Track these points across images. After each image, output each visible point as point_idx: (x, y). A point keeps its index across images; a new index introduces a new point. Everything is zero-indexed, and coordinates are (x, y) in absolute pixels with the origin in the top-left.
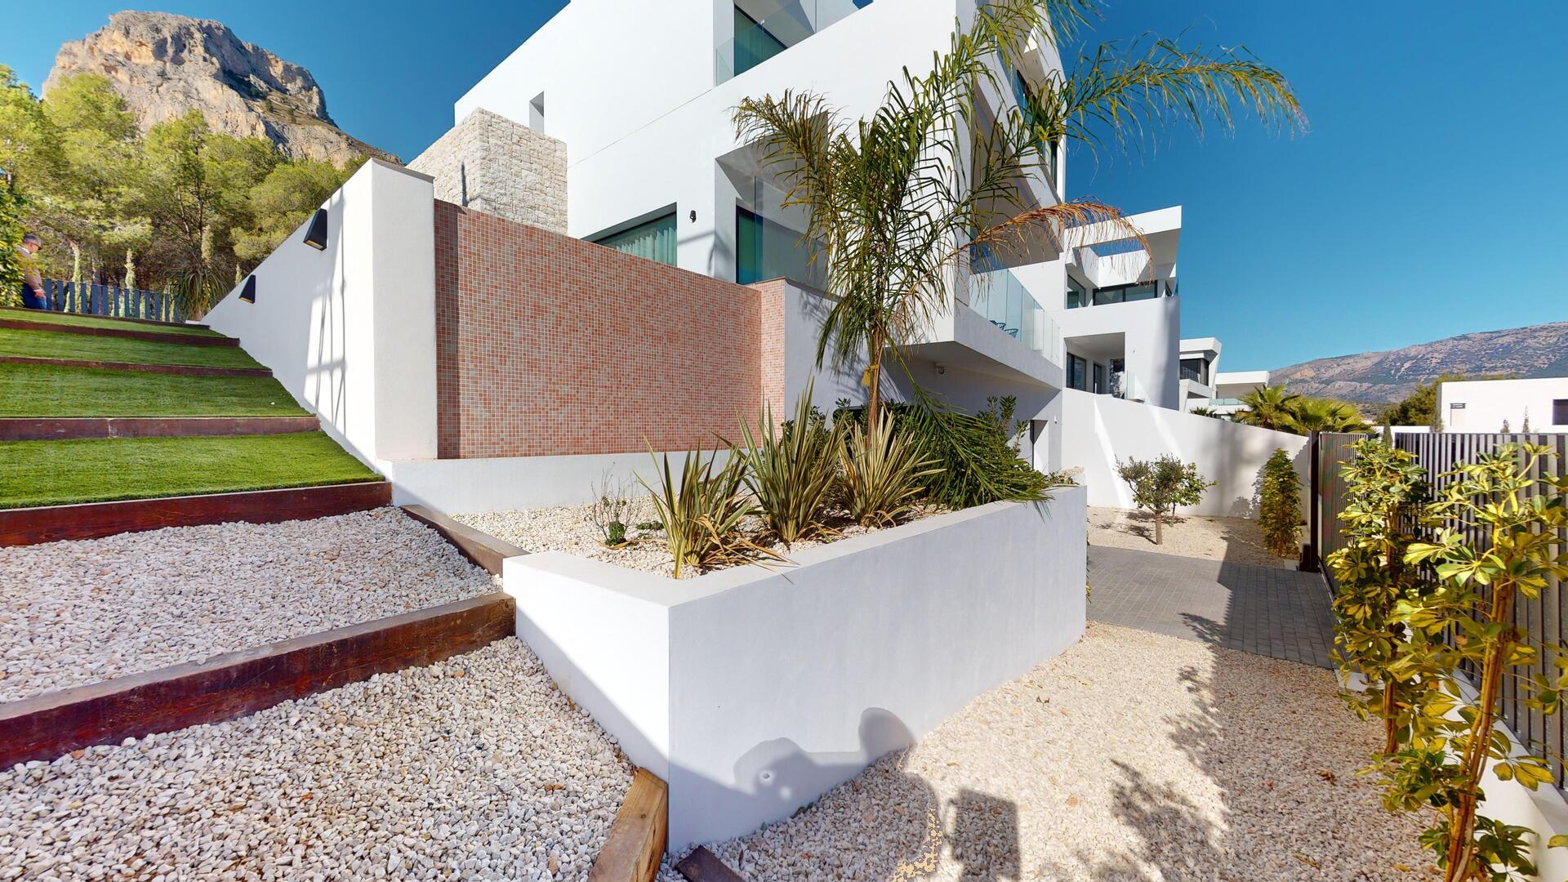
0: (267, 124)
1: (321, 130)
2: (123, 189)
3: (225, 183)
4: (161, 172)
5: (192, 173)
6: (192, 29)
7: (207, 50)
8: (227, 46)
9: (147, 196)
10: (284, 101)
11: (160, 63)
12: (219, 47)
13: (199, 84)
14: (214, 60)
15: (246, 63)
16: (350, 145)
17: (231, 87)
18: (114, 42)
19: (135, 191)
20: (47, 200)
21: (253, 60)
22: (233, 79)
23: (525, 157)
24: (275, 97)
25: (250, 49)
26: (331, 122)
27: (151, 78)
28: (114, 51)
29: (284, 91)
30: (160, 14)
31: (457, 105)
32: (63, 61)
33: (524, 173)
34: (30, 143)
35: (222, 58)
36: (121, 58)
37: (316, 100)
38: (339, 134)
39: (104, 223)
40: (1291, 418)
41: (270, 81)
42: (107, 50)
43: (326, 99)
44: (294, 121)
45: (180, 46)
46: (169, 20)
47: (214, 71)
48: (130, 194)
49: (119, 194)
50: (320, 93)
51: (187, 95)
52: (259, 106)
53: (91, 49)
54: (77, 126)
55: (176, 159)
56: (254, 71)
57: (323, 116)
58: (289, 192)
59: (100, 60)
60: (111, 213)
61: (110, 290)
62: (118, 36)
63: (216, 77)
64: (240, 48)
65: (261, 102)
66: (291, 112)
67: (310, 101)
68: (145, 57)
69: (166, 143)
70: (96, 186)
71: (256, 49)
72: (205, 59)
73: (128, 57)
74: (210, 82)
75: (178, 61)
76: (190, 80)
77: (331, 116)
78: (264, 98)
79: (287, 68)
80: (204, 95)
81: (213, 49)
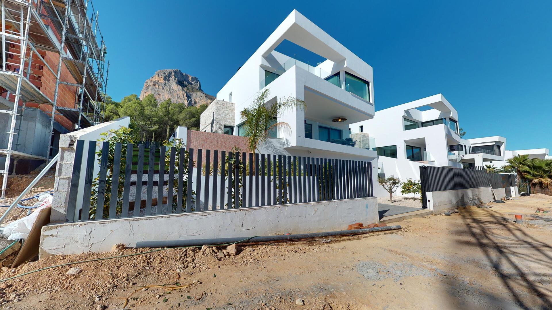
0: (187, 93)
1: (199, 93)
2: (154, 119)
3: (174, 114)
4: (161, 113)
5: (167, 112)
6: (172, 72)
7: (175, 77)
8: (179, 75)
9: (158, 119)
10: (191, 87)
11: (165, 82)
12: (177, 75)
13: (172, 85)
14: (176, 79)
15: (183, 78)
16: (206, 96)
17: (180, 85)
18: (156, 78)
19: (156, 119)
20: (140, 123)
21: (185, 77)
22: (180, 83)
23: (225, 108)
24: (189, 86)
25: (184, 74)
26: (202, 91)
27: (162, 85)
28: (156, 80)
29: (191, 84)
30: (166, 70)
31: (217, 95)
32: (145, 84)
33: (225, 111)
34: (139, 110)
35: (178, 78)
36: (157, 82)
37: (198, 85)
38: (203, 93)
39: (150, 126)
40: (528, 168)
41: (188, 82)
42: (154, 80)
43: (201, 84)
44: (193, 92)
45: (169, 76)
46: (168, 71)
47: (176, 81)
48: (155, 119)
49: (153, 120)
50: (200, 83)
51: (170, 89)
52: (185, 89)
53: (151, 81)
54: (147, 106)
55: (164, 110)
56: (185, 80)
57: (200, 89)
58: (186, 115)
59: (153, 83)
60: (151, 124)
61: (150, 141)
62: (157, 77)
63: (176, 83)
64: (182, 75)
65: (186, 88)
66: (192, 89)
67: (197, 85)
68: (162, 81)
69: (163, 107)
70: (149, 118)
71: (186, 74)
72: (174, 79)
73: (158, 81)
74: (175, 84)
75: (169, 80)
76: (171, 85)
77: (202, 89)
78: (187, 87)
79: (192, 78)
80: (174, 88)
81: (176, 76)
